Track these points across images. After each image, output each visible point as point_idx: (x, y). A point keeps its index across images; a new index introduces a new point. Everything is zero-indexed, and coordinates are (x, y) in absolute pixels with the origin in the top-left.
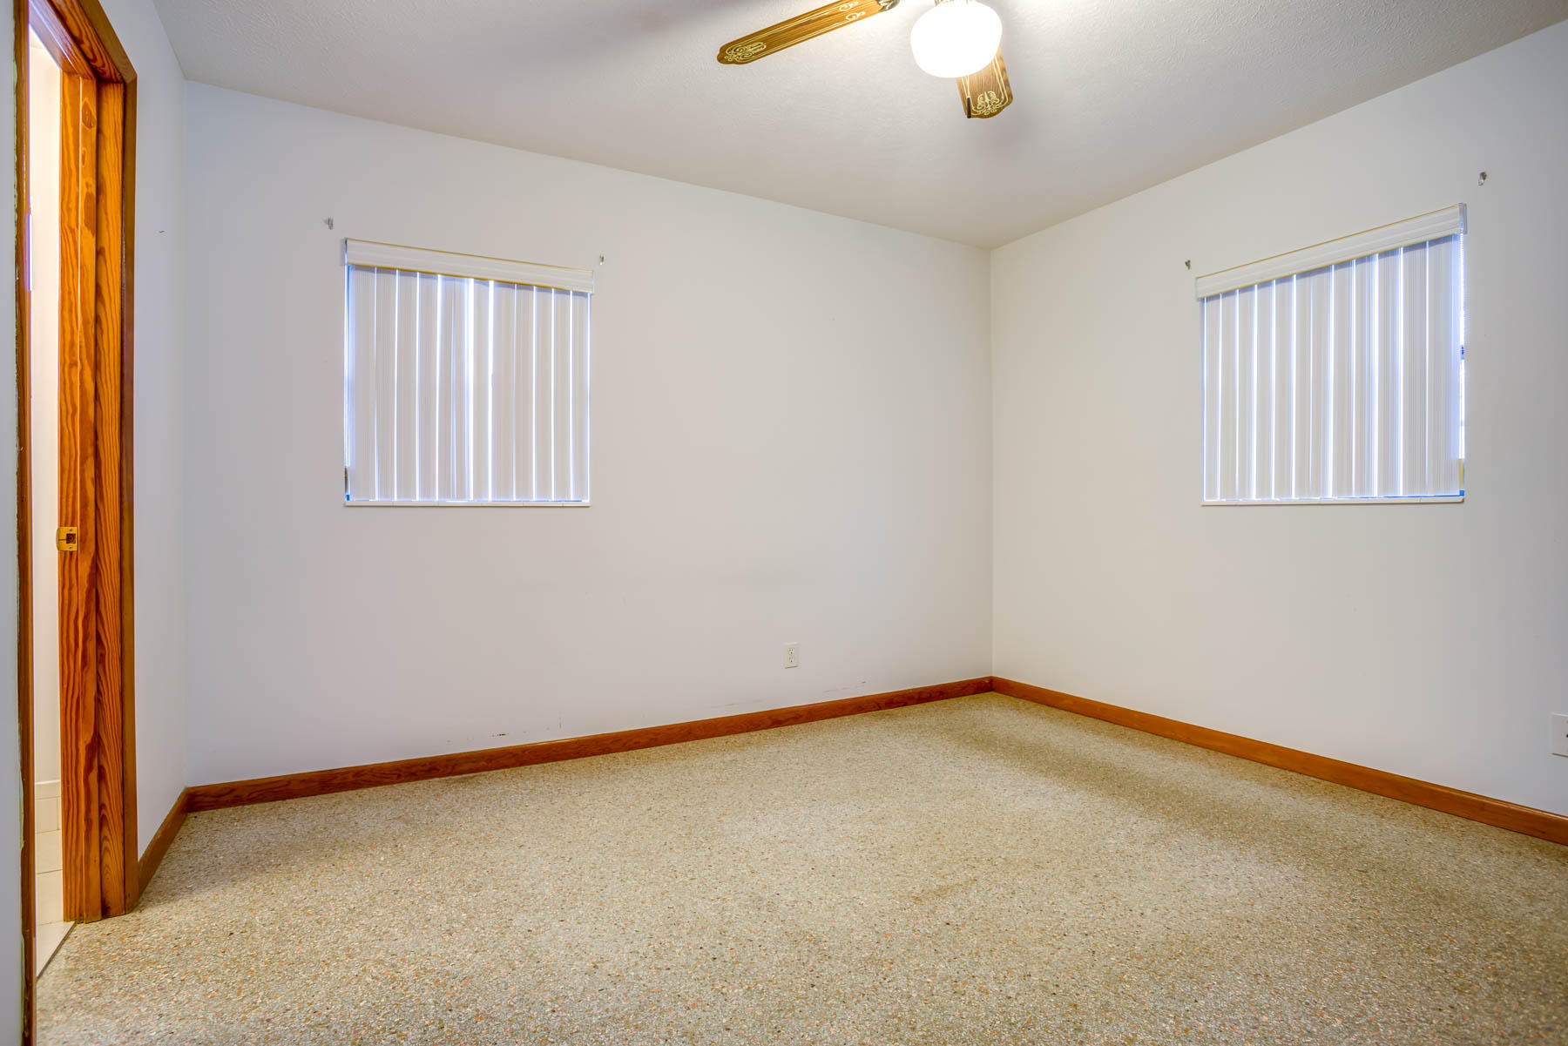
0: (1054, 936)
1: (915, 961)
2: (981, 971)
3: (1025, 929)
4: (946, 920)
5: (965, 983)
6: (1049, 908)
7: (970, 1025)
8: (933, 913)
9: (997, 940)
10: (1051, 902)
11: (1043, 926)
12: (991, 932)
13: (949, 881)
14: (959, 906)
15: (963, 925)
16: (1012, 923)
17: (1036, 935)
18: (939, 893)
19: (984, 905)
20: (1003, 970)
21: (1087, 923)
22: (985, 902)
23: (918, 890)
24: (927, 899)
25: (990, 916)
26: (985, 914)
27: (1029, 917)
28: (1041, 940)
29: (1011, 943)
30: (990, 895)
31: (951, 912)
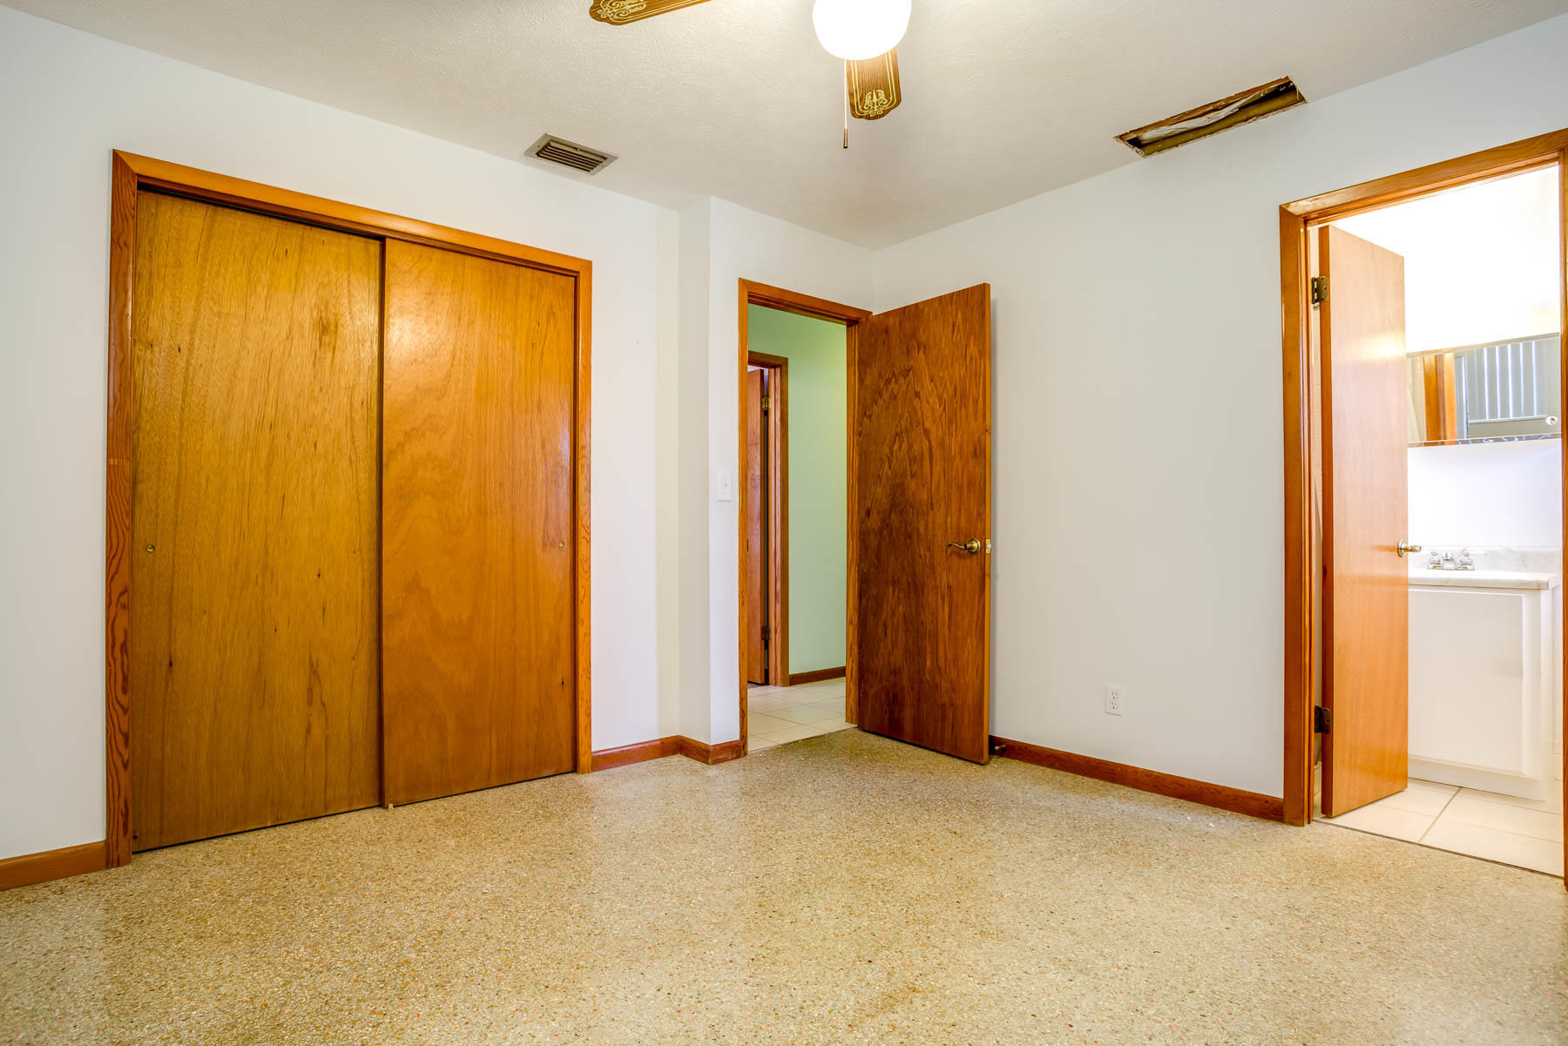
0: (764, 957)
1: (889, 925)
2: (832, 923)
3: (791, 962)
4: (873, 966)
5: (844, 913)
6: (762, 991)
7: (836, 890)
8: (889, 973)
9: (820, 949)
10: (758, 999)
11: (774, 968)
12: (825, 957)
13: (883, 1020)
14: (863, 984)
15: (854, 962)
16: (805, 969)
17: (780, 957)
18: (891, 1001)
19: (836, 989)
20: (814, 925)
21: (726, 974)
22: (835, 992)
23: (917, 1002)
24: (902, 991)
25: (828, 974)
26: (833, 976)
27: (785, 978)
28: (777, 952)
29: (807, 948)
30: (831, 1003)
31: (870, 975)
